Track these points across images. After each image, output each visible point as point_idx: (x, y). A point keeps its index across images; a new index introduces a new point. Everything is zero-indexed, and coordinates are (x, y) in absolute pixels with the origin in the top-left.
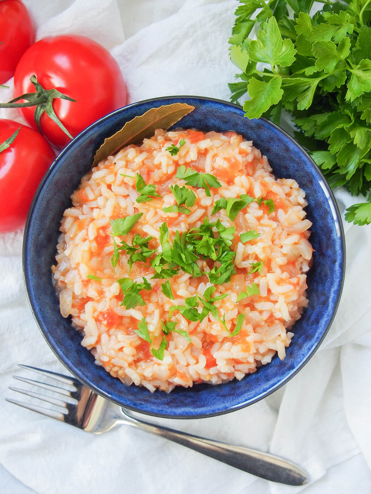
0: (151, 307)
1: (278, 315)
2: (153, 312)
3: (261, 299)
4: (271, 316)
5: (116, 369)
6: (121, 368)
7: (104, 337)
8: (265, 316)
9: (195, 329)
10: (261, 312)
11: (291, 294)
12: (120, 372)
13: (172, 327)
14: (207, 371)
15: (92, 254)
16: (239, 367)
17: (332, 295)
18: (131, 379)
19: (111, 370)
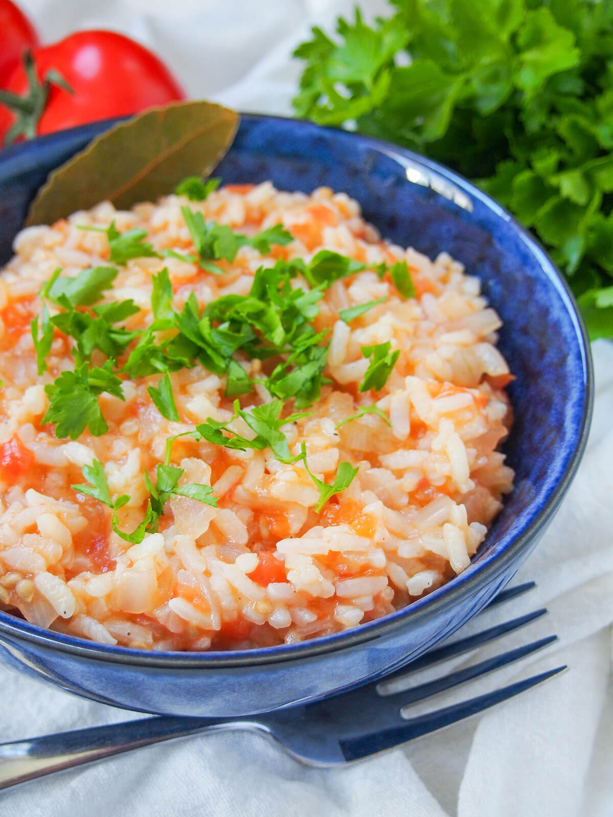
0: (120, 445)
1: (438, 472)
2: (126, 454)
3: (396, 445)
4: (424, 484)
5: (11, 578)
6: (26, 575)
8: (410, 482)
9: (231, 492)
10: (399, 474)
11: (468, 415)
12: (23, 586)
13: (170, 482)
14: (263, 589)
16: (349, 587)
17: (570, 412)
18: (49, 607)
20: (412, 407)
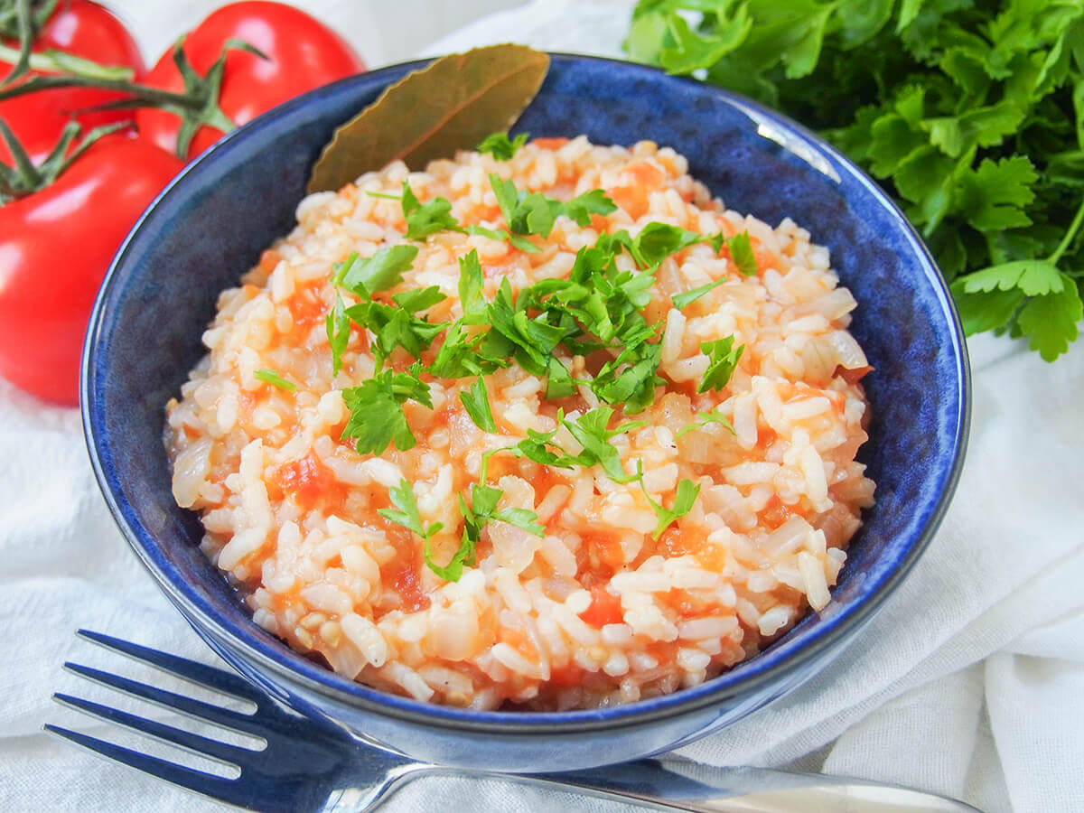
0: (429, 460)
1: (791, 490)
2: (436, 472)
3: (741, 455)
4: (775, 502)
5: (314, 619)
6: (329, 615)
7: (288, 532)
8: (758, 500)
9: (557, 516)
10: (746, 490)
11: (825, 423)
12: (327, 629)
13: (488, 505)
14: (597, 632)
15: (276, 339)
16: (694, 628)
18: (358, 653)
19: (298, 623)
20: (759, 411)
